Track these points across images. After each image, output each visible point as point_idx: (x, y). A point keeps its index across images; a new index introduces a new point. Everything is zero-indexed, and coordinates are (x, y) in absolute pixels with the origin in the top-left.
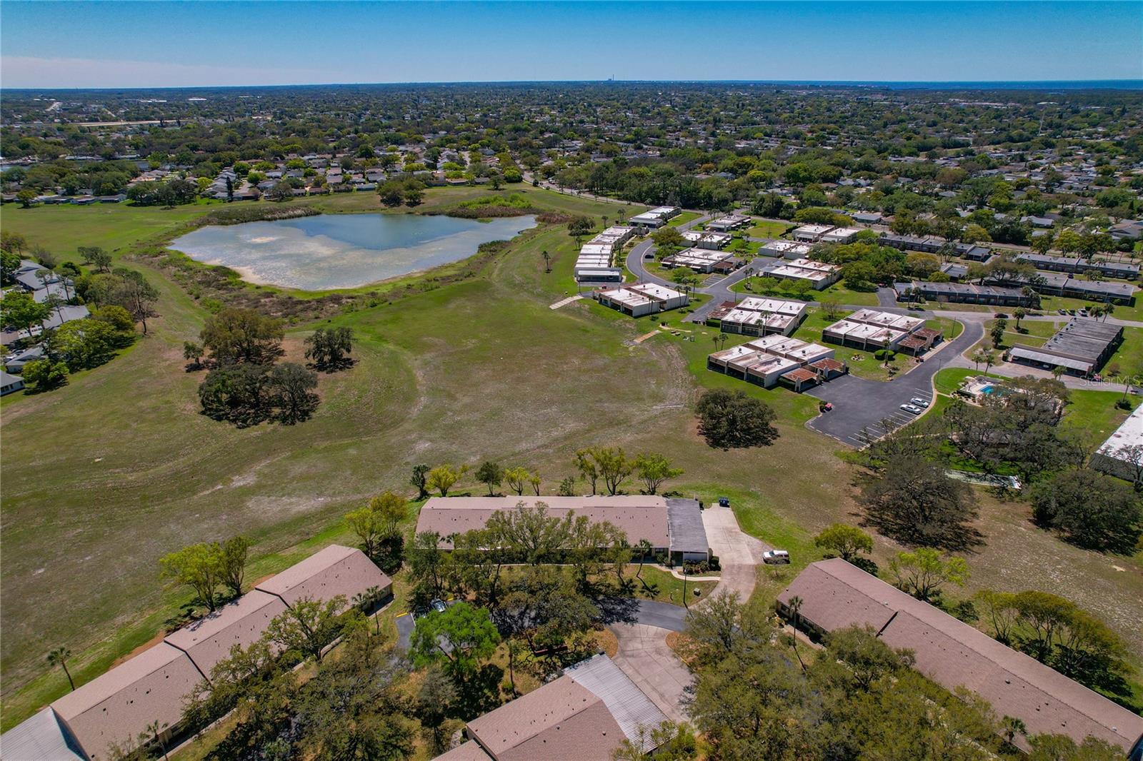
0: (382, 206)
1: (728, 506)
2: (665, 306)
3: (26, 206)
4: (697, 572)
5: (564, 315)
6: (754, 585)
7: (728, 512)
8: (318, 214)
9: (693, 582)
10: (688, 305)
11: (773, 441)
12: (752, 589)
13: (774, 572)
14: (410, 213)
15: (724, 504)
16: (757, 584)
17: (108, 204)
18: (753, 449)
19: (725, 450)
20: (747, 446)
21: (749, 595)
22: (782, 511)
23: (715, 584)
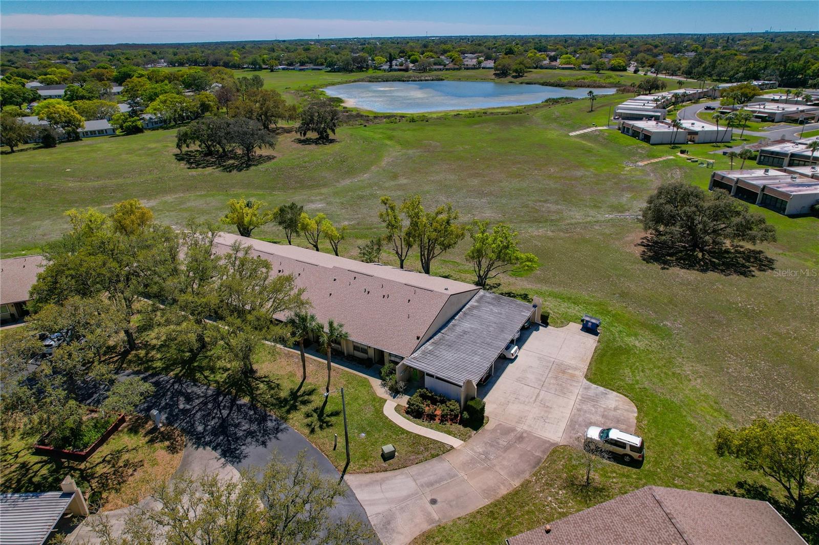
0: (493, 77)
1: (596, 334)
2: (697, 138)
3: (272, 71)
4: (432, 417)
5: (578, 140)
6: (516, 483)
7: (590, 342)
8: (442, 80)
9: (403, 431)
10: (729, 142)
11: (757, 273)
12: (504, 491)
13: (583, 471)
14: (511, 82)
15: (590, 329)
16: (526, 485)
17: (315, 71)
18: (711, 275)
19: (663, 269)
20: (704, 270)
21: (487, 502)
22: (700, 368)
23: (443, 450)
